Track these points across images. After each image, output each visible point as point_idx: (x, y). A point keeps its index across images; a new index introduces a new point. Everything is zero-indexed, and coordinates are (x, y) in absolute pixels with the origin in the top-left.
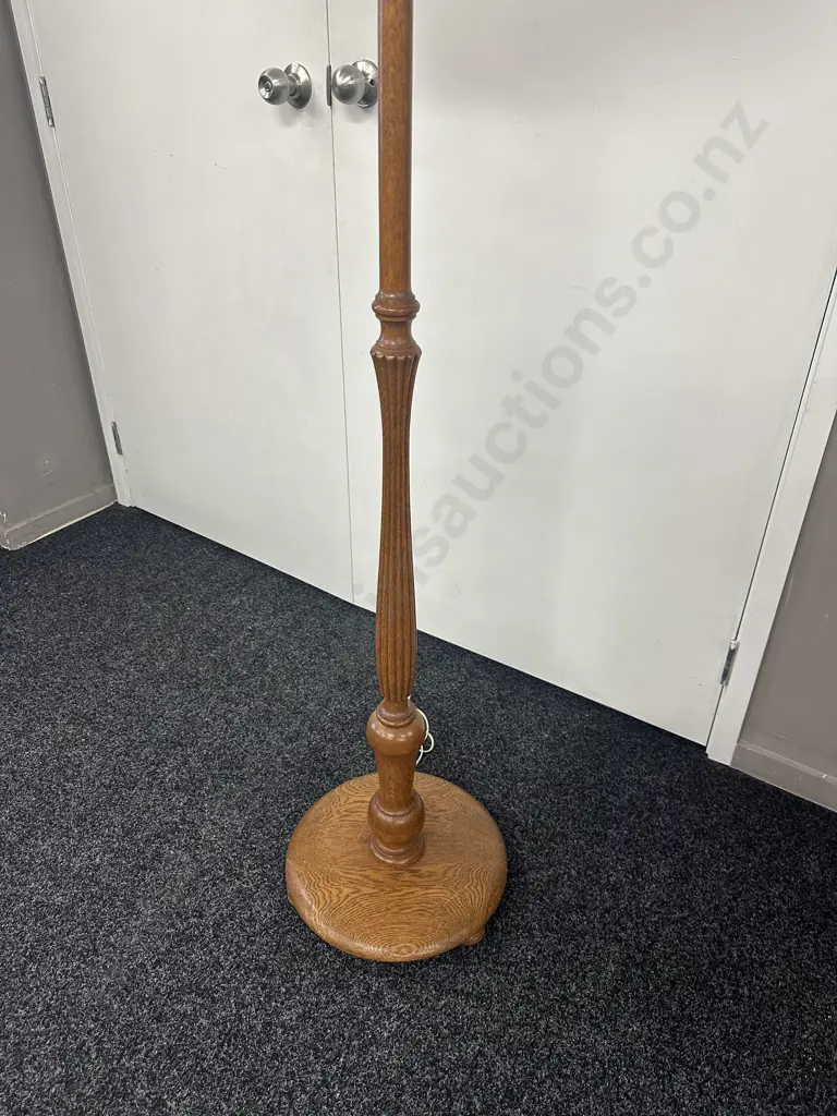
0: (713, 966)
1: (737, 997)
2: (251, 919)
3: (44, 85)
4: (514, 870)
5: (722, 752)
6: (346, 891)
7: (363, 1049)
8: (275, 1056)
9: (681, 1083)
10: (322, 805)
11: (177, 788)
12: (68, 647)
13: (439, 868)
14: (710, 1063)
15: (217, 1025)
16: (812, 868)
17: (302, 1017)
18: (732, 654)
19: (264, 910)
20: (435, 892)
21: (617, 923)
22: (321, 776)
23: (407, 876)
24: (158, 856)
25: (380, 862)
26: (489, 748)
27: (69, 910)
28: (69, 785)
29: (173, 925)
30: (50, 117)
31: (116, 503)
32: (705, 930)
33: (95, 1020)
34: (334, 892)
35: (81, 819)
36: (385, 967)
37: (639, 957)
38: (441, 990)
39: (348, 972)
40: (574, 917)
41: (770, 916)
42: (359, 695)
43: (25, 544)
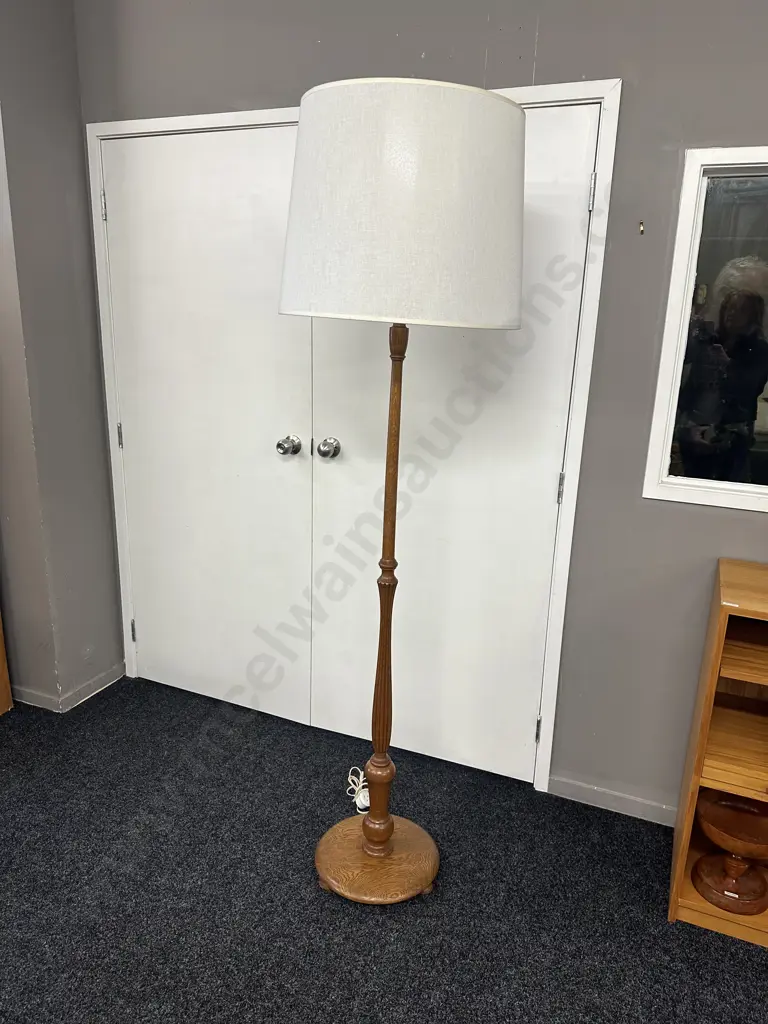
0: (552, 886)
1: (566, 898)
2: (301, 899)
3: (120, 428)
4: (443, 857)
5: (541, 786)
6: (356, 872)
7: (383, 947)
8: (337, 957)
9: (545, 938)
10: (328, 835)
11: (233, 840)
12: (128, 770)
13: (404, 856)
14: (557, 927)
15: (300, 949)
16: (595, 837)
17: (346, 939)
18: (539, 722)
19: (308, 893)
20: (404, 866)
21: (501, 874)
22: (319, 825)
23: (387, 861)
24: (234, 876)
25: (369, 855)
26: (414, 799)
27: (193, 910)
28: (165, 847)
29: (257, 908)
30: (121, 443)
31: (125, 676)
32: (546, 872)
33: (231, 957)
34: (350, 874)
35: (179, 864)
36: (383, 907)
37: (515, 888)
38: (416, 916)
39: (364, 915)
40: (478, 874)
41: (577, 861)
42: (329, 779)
43: (71, 708)
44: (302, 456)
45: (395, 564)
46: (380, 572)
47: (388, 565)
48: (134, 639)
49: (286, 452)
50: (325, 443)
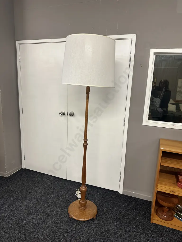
0: (124, 216)
1: (127, 218)
2: (65, 220)
3: (22, 109)
4: (98, 210)
5: (121, 192)
6: (78, 213)
7: (84, 231)
8: (73, 234)
9: (122, 228)
10: (71, 204)
11: (48, 207)
12: (23, 190)
13: (89, 209)
14: (125, 225)
15: (65, 232)
16: (134, 204)
17: (75, 229)
18: (120, 177)
19: (66, 219)
20: (89, 212)
21: (112, 213)
22: (69, 203)
23: (85, 210)
24: (49, 215)
25: (81, 209)
26: (91, 196)
27: (39, 223)
28: (32, 208)
29: (54, 222)
30: (22, 113)
31: (22, 168)
32: (122, 212)
33: (48, 234)
34: (76, 214)
35: (36, 212)
36: (84, 221)
37: (115, 216)
38: (92, 223)
39: (80, 224)
40: (107, 213)
41: (129, 210)
42: (71, 192)
43: (9, 176)
44: (65, 116)
45: (87, 140)
46: (84, 142)
47: (86, 140)
48: (24, 159)
49: (61, 115)
50: (71, 113)
